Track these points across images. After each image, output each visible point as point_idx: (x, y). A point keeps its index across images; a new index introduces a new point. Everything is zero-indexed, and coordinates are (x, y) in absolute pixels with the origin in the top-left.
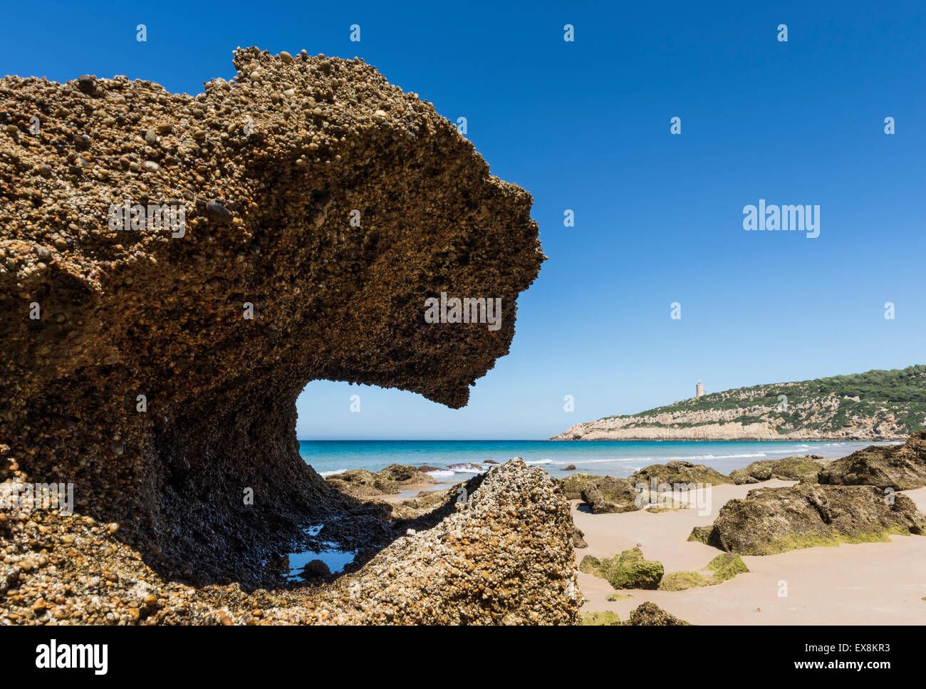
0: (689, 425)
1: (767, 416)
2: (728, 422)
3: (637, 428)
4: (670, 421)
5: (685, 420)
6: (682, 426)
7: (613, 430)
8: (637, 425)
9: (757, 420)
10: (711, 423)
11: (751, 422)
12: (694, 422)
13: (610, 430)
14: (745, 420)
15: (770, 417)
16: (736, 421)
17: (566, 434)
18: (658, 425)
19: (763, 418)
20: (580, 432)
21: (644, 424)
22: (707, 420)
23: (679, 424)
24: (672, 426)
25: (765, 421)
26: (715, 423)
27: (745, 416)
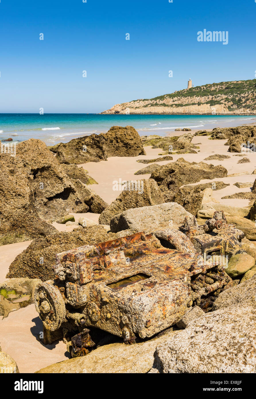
0: (181, 105)
1: (224, 100)
2: (203, 104)
3: (152, 107)
4: (171, 103)
5: (180, 102)
6: (177, 106)
7: (138, 108)
8: (152, 105)
9: (219, 103)
10: (194, 104)
11: (215, 104)
12: (184, 104)
13: (136, 108)
14: (212, 103)
15: (225, 101)
16: (207, 103)
17: (110, 110)
18: (164, 105)
19: (222, 101)
20: (119, 109)
21: (156, 105)
22: (191, 102)
23: (176, 105)
24: (172, 106)
25: (222, 103)
26: (195, 104)
27: (212, 100)
